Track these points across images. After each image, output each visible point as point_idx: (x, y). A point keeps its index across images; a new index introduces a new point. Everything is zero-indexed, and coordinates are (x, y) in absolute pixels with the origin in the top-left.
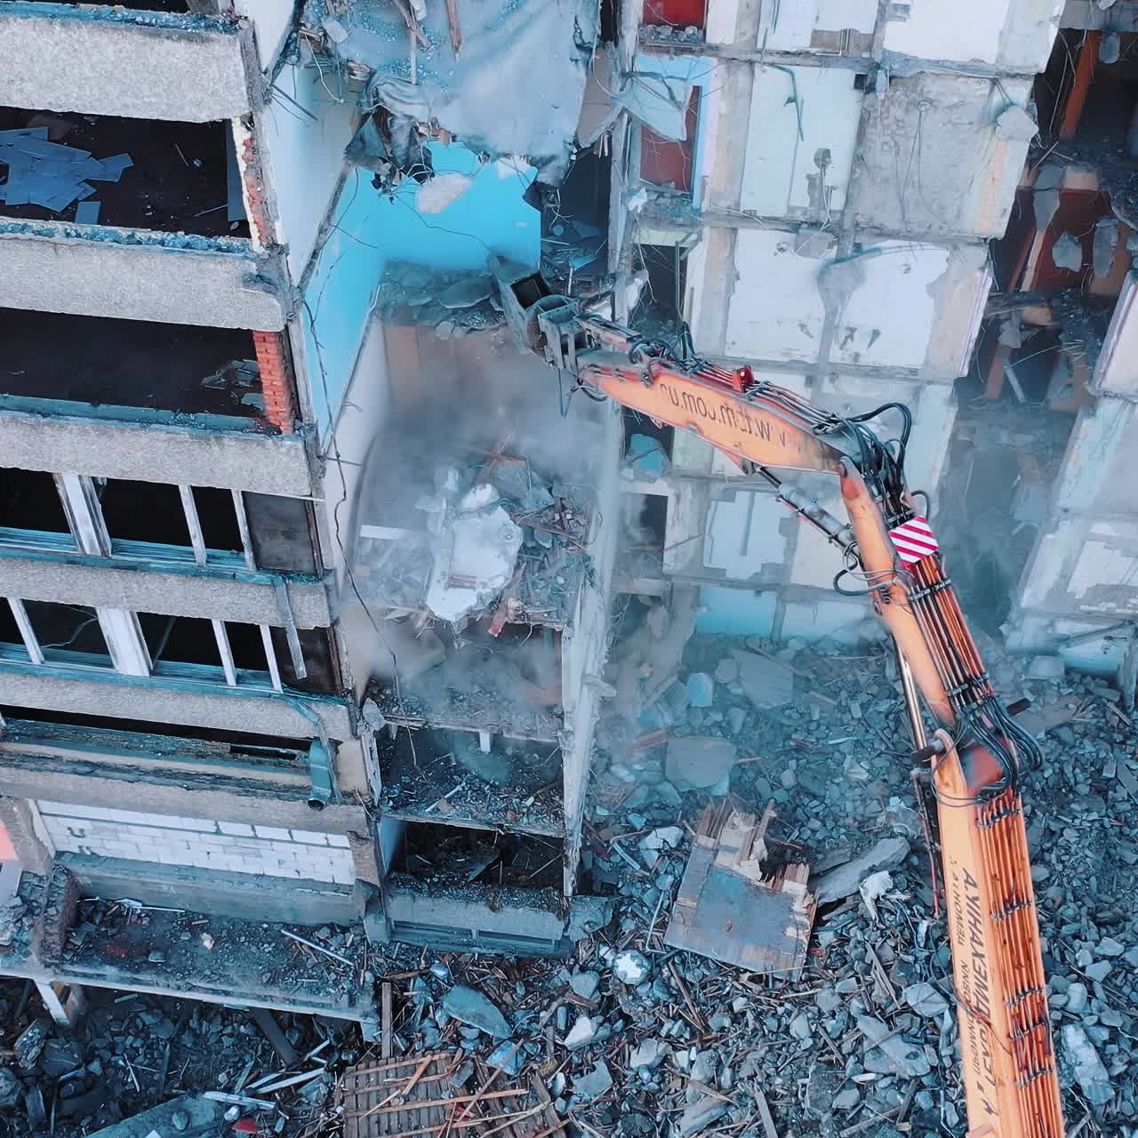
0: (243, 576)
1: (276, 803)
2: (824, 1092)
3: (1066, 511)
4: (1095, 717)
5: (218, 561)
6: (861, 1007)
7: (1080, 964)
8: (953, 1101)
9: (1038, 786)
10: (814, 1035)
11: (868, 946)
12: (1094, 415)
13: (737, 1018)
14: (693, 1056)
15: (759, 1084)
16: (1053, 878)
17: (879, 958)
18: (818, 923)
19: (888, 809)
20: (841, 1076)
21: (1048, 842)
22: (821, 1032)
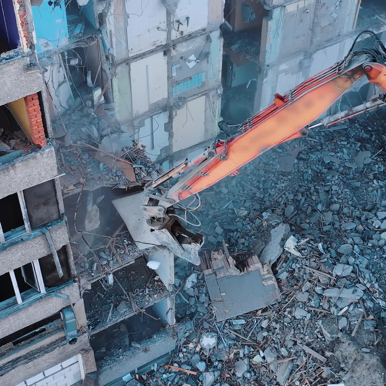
0: (26, 237)
1: (46, 356)
2: (333, 326)
3: (268, 66)
4: (305, 146)
5: (9, 238)
6: (321, 288)
7: (377, 227)
8: (378, 298)
9: (310, 179)
10: (309, 312)
11: (304, 267)
12: (272, 18)
13: (268, 329)
14: (262, 354)
15: (301, 343)
16: (342, 206)
17: (312, 268)
18: (275, 273)
19: (264, 218)
20: (333, 317)
21: (329, 195)
22: (311, 309)
